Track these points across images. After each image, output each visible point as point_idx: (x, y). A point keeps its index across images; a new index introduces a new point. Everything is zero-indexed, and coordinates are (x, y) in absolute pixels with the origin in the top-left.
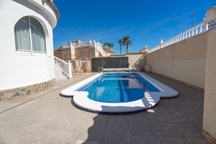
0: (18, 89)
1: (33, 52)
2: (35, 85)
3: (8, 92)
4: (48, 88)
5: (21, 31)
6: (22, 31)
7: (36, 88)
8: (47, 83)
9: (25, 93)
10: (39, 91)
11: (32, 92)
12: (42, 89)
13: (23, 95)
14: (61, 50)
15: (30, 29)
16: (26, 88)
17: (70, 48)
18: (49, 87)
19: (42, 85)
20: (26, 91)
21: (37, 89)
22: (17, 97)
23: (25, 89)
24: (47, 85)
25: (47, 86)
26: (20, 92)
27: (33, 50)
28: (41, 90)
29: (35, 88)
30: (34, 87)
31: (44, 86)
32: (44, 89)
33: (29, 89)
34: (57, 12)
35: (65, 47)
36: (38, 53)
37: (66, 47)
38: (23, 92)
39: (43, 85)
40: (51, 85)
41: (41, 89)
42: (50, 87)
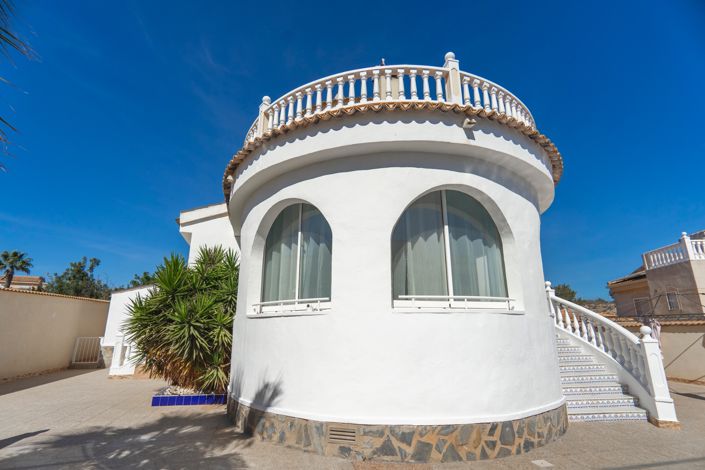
0: (392, 429)
1: (455, 300)
2: (448, 429)
3: (365, 434)
4: (505, 453)
5: (421, 239)
6: (426, 239)
7: (450, 440)
8: (499, 428)
9: (410, 450)
10: (460, 459)
11: (435, 455)
12: (478, 452)
13: (404, 455)
14: (644, 276)
15: (446, 227)
16: (414, 432)
17: (688, 262)
18: (514, 449)
19: (474, 436)
20: (414, 442)
21: (452, 447)
22: (386, 458)
23: (412, 434)
24: (502, 438)
25: (499, 446)
26: (396, 444)
27: (455, 294)
28: (470, 457)
29: (444, 441)
30: (442, 437)
31: (486, 442)
32: (484, 455)
33: (424, 439)
34: (548, 149)
35: (658, 260)
36: (463, 300)
37: (667, 262)
38: (404, 446)
39: (479, 434)
40: (528, 445)
41: (473, 450)
42: (519, 452)
